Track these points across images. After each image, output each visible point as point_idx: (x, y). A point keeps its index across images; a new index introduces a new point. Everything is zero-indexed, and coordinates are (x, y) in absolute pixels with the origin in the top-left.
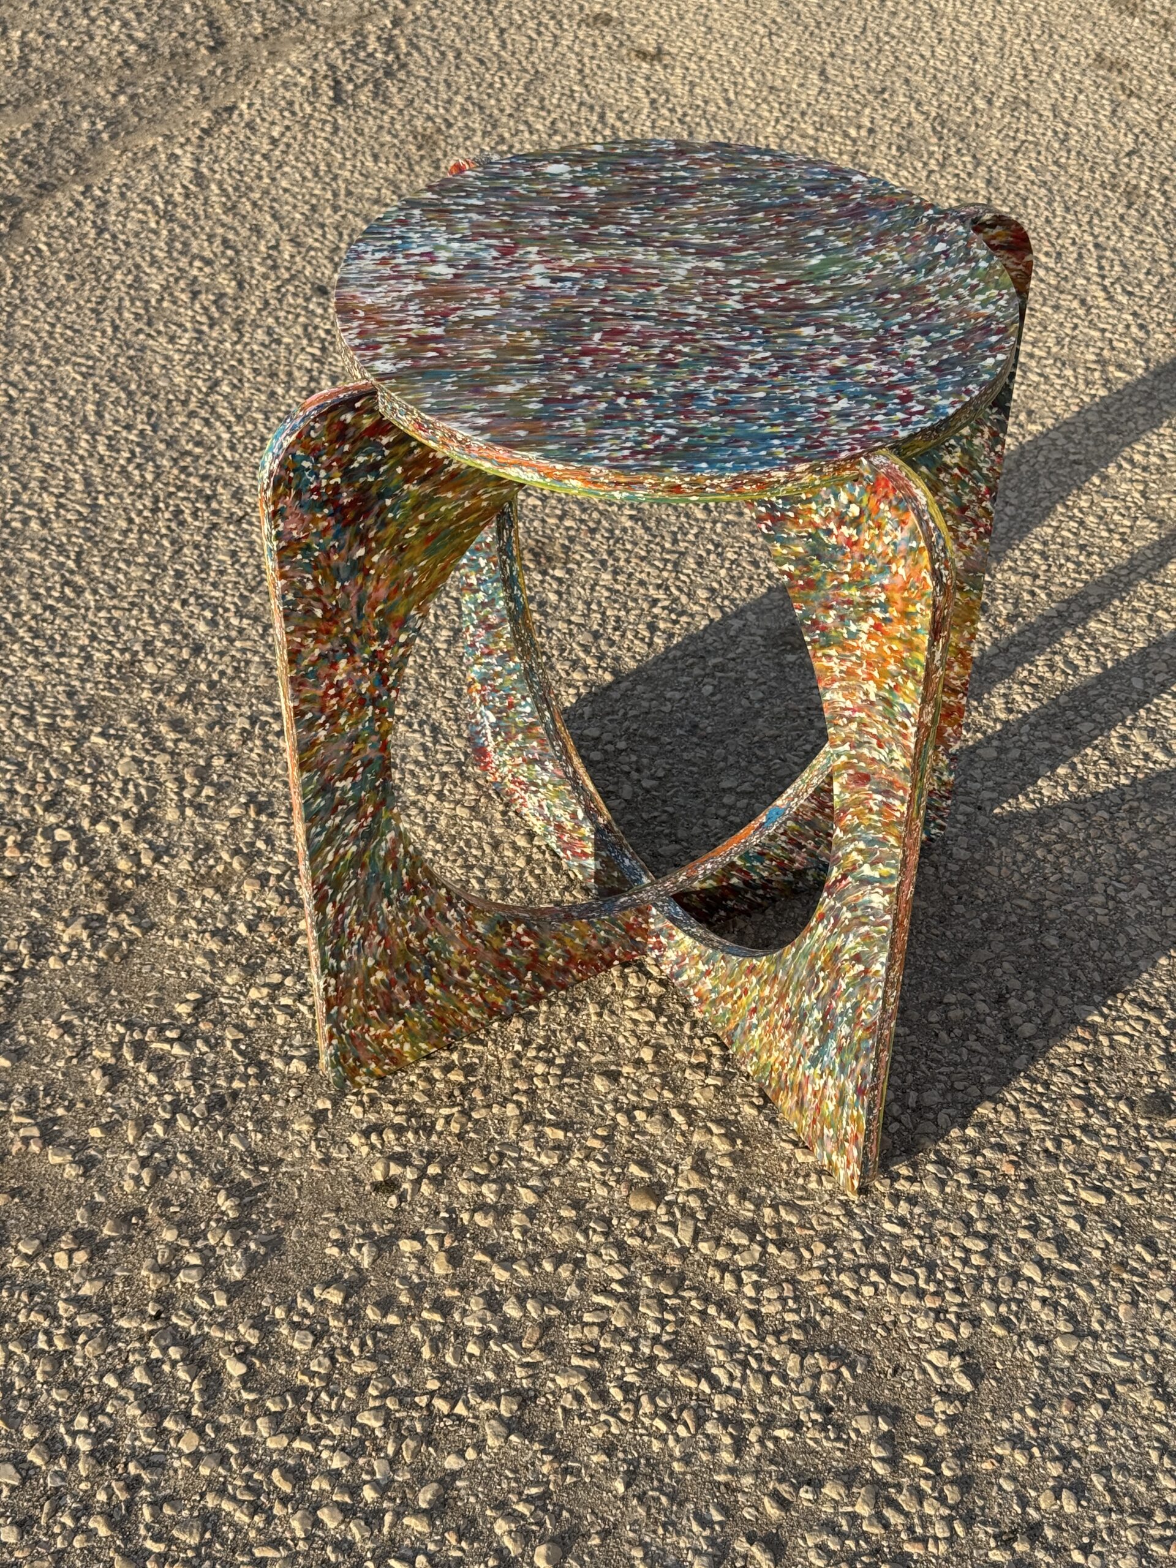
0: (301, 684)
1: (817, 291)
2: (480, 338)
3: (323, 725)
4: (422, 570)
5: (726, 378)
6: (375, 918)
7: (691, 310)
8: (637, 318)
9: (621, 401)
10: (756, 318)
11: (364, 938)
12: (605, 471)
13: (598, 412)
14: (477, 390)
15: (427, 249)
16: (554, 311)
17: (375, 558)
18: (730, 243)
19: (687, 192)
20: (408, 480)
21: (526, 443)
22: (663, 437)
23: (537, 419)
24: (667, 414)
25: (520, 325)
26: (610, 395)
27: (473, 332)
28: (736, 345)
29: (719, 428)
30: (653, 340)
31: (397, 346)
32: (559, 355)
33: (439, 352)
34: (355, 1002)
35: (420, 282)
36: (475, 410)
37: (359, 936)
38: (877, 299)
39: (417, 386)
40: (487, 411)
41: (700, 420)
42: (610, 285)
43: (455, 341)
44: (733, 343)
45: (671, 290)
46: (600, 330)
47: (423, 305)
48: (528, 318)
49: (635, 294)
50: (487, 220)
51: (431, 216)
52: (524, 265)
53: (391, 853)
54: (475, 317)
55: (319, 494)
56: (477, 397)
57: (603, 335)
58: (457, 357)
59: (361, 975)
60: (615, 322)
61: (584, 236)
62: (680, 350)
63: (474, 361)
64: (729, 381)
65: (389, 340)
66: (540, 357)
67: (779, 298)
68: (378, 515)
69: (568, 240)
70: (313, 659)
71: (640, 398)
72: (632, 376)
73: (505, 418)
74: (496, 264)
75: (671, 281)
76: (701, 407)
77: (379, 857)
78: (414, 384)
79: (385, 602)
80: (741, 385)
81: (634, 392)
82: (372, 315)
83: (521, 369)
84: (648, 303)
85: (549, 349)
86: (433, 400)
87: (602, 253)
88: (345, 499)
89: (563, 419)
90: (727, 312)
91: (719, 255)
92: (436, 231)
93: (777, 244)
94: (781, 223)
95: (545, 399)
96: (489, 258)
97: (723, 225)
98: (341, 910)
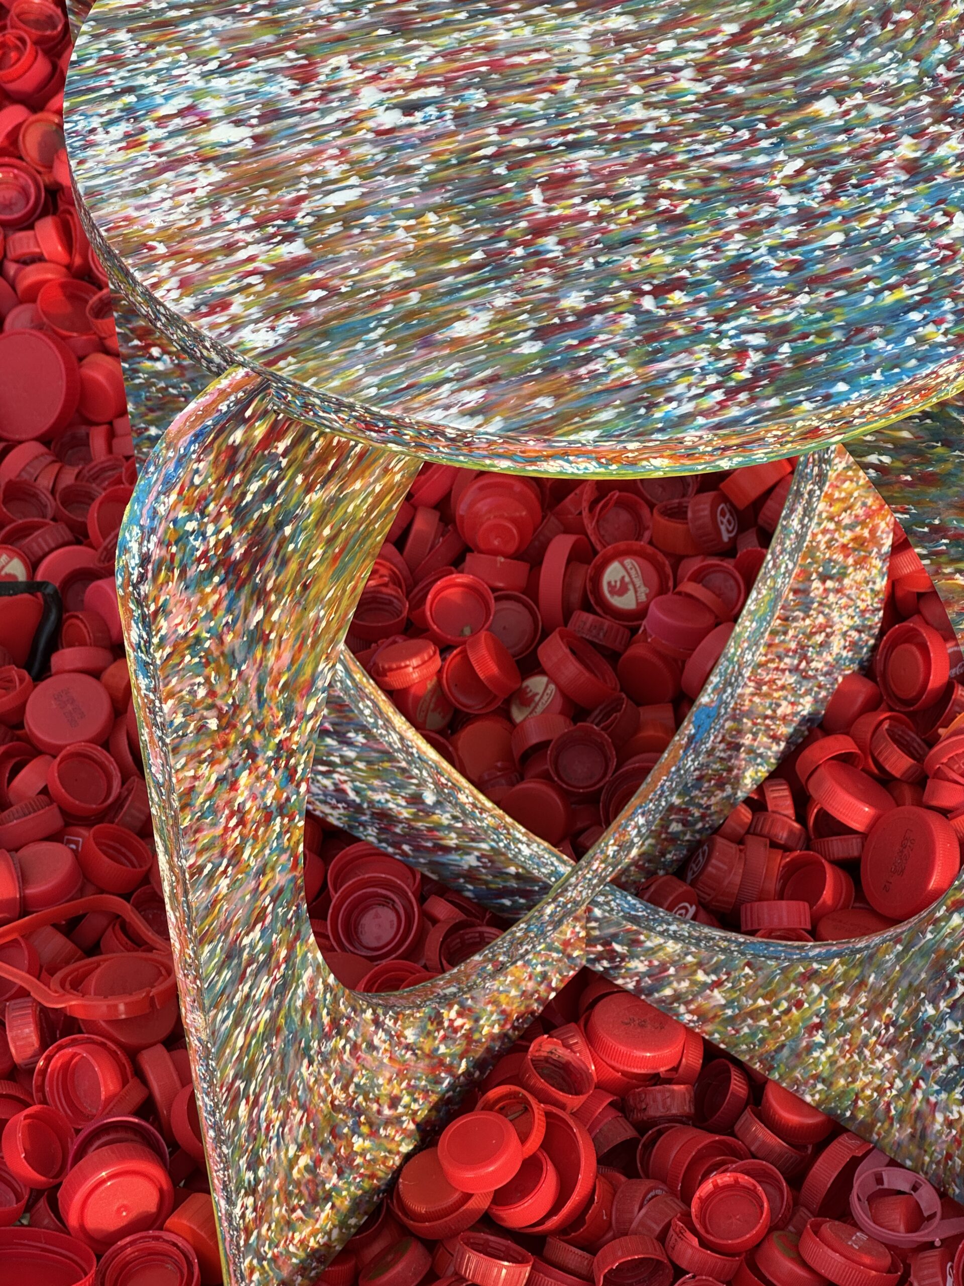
0: (198, 831)
1: (793, 31)
2: (367, 244)
3: (225, 872)
4: (331, 602)
5: (770, 222)
6: (291, 1090)
7: (638, 112)
8: (572, 146)
9: (648, 303)
10: (738, 103)
11: (283, 1125)
12: (707, 436)
13: (629, 333)
14: (426, 341)
15: (182, 101)
16: (444, 165)
17: (275, 617)
20: (309, 489)
21: (562, 419)
22: (751, 353)
23: (550, 370)
24: (731, 310)
25: (411, 205)
26: (626, 298)
27: (351, 237)
28: (744, 159)
29: (819, 315)
30: (621, 182)
31: (254, 294)
32: (503, 245)
33: (323, 288)
34: (276, 1211)
35: (210, 165)
36: (447, 380)
37: (277, 1124)
38: (884, 27)
39: (331, 359)
40: (467, 376)
41: (783, 308)
42: (493, 97)
43: (334, 261)
44: (737, 157)
45: (585, 84)
46: (531, 184)
47: (243, 207)
48: (415, 189)
49: (541, 104)
50: (240, 25)
51: (150, 37)
52: (345, 94)
53: (309, 997)
54: (335, 207)
55: (207, 561)
56: (435, 354)
57: (543, 191)
58: (356, 290)
59: (282, 1175)
60: (544, 163)
61: (400, 18)
62: (671, 189)
63: (388, 289)
64: (777, 226)
65: (235, 286)
66: (478, 255)
67: (747, 58)
68: (276, 555)
69: (381, 32)
70: (210, 789)
71: (672, 291)
72: (634, 255)
73: (503, 382)
74: (303, 102)
75: (577, 68)
76: (767, 283)
77: (296, 1010)
78: (326, 356)
79: (289, 669)
80: (799, 227)
81: (656, 282)
82: (177, 247)
83: (468, 285)
84: (570, 116)
85: (483, 237)
86: (375, 380)
87: (446, 41)
88: (238, 552)
89: (588, 359)
90: (693, 102)
91: (614, 3)
92: (175, 64)
95: (537, 330)
96: (285, 93)
98: (255, 1103)
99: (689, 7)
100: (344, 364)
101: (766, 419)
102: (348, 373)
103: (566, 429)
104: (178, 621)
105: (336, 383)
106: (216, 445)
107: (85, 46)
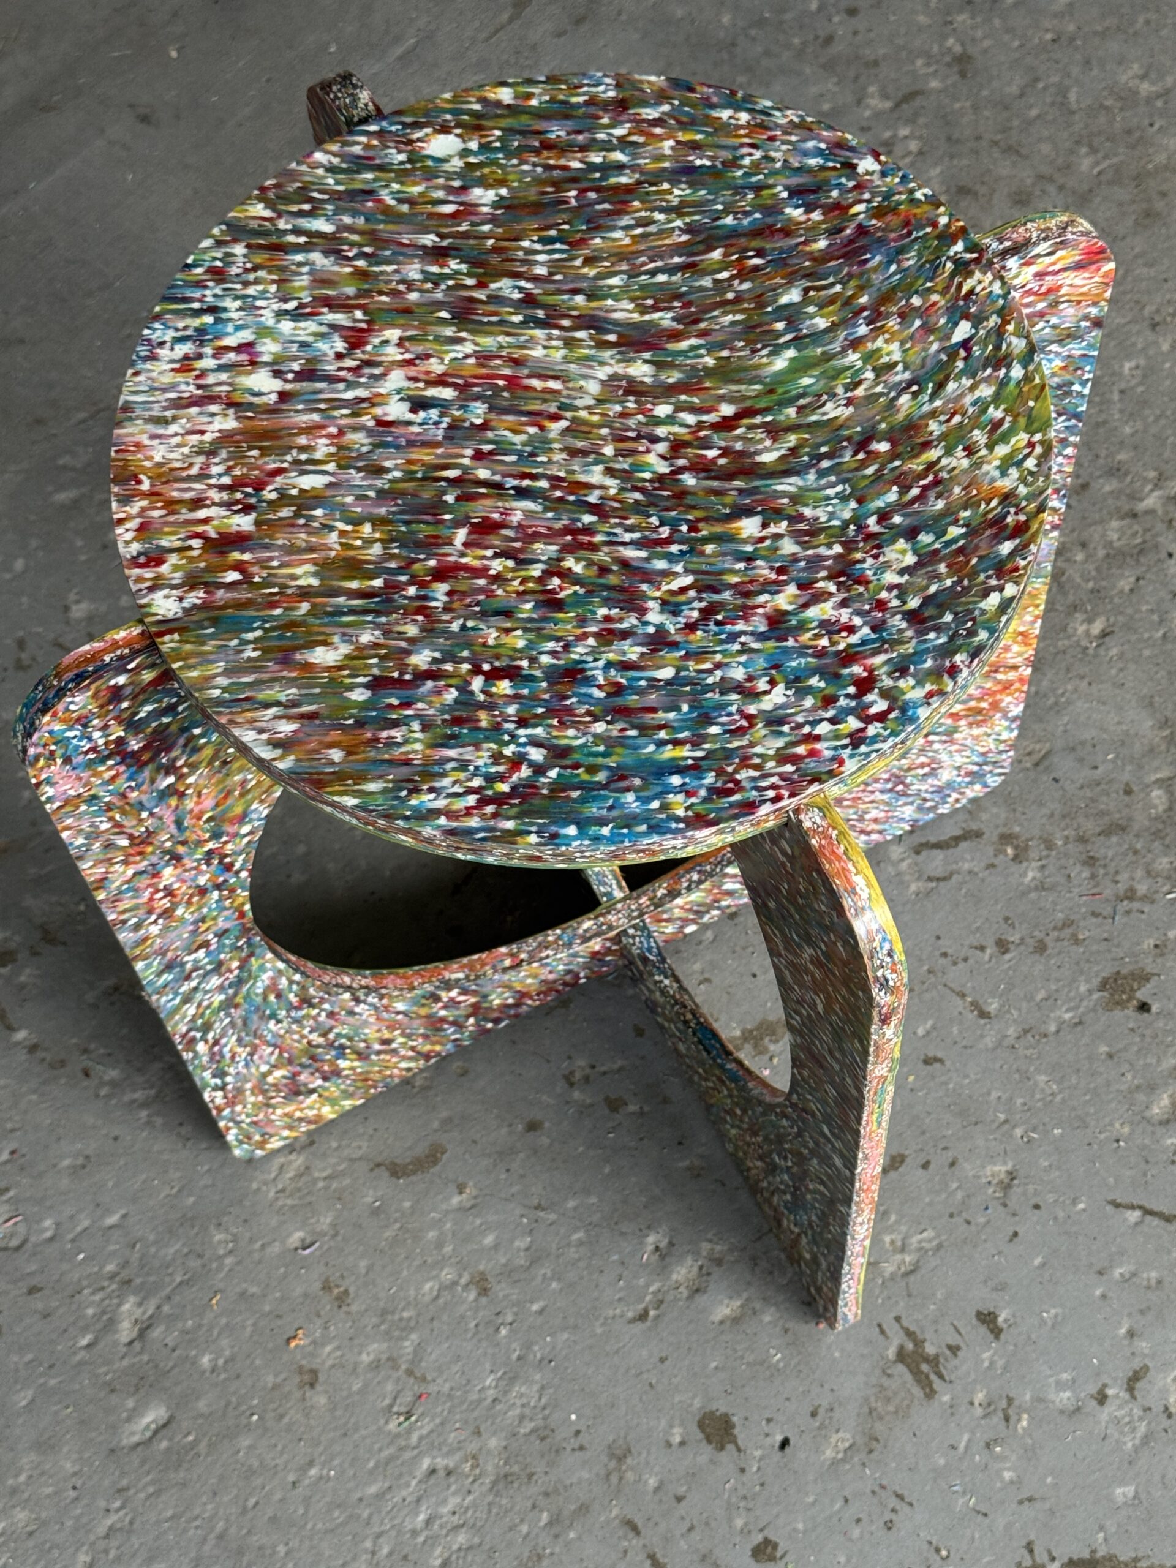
1: (775, 431)
2: (302, 539)
3: (154, 922)
5: (625, 635)
6: (258, 1036)
7: (596, 475)
8: (522, 493)
9: (477, 683)
10: (682, 495)
11: (251, 1054)
13: (443, 710)
14: (286, 658)
15: (246, 336)
16: (409, 476)
18: (665, 319)
19: (622, 200)
21: (340, 777)
22: (524, 767)
23: (360, 724)
24: (537, 716)
25: (359, 510)
26: (464, 671)
27: (293, 525)
28: (648, 560)
29: (602, 748)
30: (536, 546)
31: (188, 558)
33: (243, 571)
34: (252, 1099)
35: (231, 411)
36: (278, 704)
37: (244, 1055)
38: (856, 453)
39: (206, 648)
41: (578, 729)
42: (492, 416)
43: (267, 547)
44: (643, 554)
45: (577, 428)
46: (465, 521)
47: (231, 463)
48: (372, 494)
49: (524, 437)
50: (336, 268)
51: (258, 259)
52: (377, 371)
53: (273, 987)
54: (302, 491)
55: (97, 752)
56: (285, 673)
57: (470, 533)
58: (266, 584)
59: (254, 1080)
60: (488, 502)
61: (467, 304)
62: (570, 569)
63: (289, 591)
64: (628, 642)
65: (178, 544)
66: (378, 583)
67: (720, 448)
68: (185, 746)
69: (444, 314)
70: (127, 878)
71: (502, 678)
72: (498, 629)
73: (317, 722)
74: (340, 369)
75: (576, 409)
76: (583, 699)
77: (257, 995)
78: (203, 644)
79: (213, 810)
80: (644, 650)
81: (497, 664)
82: (160, 488)
83: (352, 611)
84: (539, 459)
85: (392, 565)
86: (223, 681)
87: (488, 342)
88: (135, 746)
89: (395, 724)
90: (645, 480)
91: (647, 346)
92: (263, 295)
93: (733, 323)
94: (743, 274)
95: (376, 678)
96: (331, 354)
97: (662, 278)
98: (216, 1042)
99: (709, 372)
100: (212, 657)
101: (494, 839)
102: (210, 667)
103: (337, 788)
104: (66, 787)
105: (194, 674)
106: (92, 688)
107: (205, 250)
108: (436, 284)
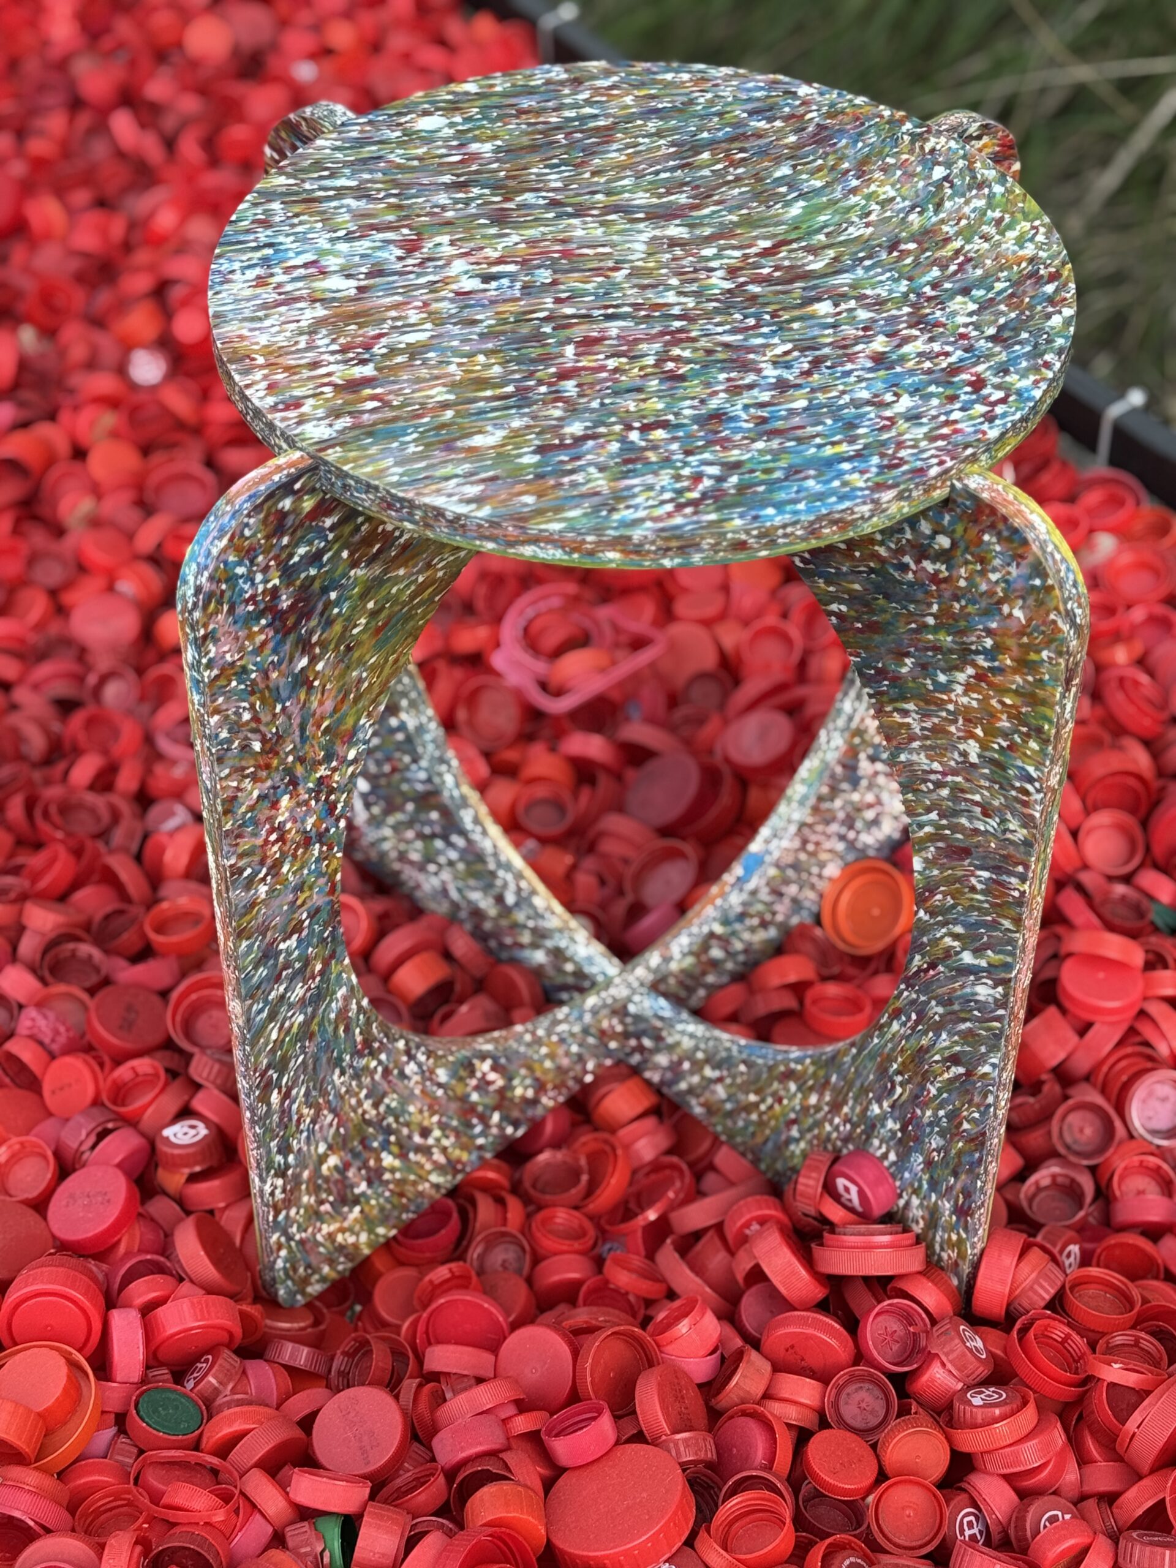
0: (239, 836)
1: (814, 251)
2: (424, 372)
3: (264, 879)
4: (373, 668)
5: (751, 387)
6: (324, 1093)
7: (671, 297)
8: (609, 318)
9: (634, 436)
10: (752, 298)
11: (314, 1121)
12: (652, 536)
13: (612, 456)
14: (448, 446)
15: (309, 257)
16: (502, 321)
17: (320, 667)
18: (681, 199)
19: (606, 135)
20: (354, 564)
21: (539, 512)
22: (705, 480)
23: (540, 477)
24: (699, 447)
25: (468, 348)
26: (618, 430)
27: (412, 366)
28: (745, 340)
29: (769, 457)
30: (641, 346)
31: (323, 399)
32: (532, 383)
33: (380, 400)
34: (305, 1199)
35: (318, 305)
36: (457, 476)
37: (308, 1120)
39: (370, 452)
40: (472, 474)
41: (742, 449)
42: (556, 276)
43: (394, 382)
44: (740, 337)
45: (635, 273)
46: (569, 341)
47: (335, 336)
48: (475, 337)
49: (594, 285)
50: (371, 206)
51: (297, 209)
52: (440, 263)
53: (343, 1013)
54: (407, 344)
55: (255, 603)
56: (453, 456)
57: (576, 347)
58: (405, 404)
59: (311, 1167)
60: (583, 327)
61: (500, 213)
62: (679, 355)
63: (431, 406)
64: (756, 390)
65: (311, 392)
66: (510, 389)
67: (772, 267)
68: (322, 614)
69: (482, 221)
70: (252, 803)
71: (656, 429)
72: (634, 400)
73: (500, 482)
74: (405, 266)
75: (632, 261)
76: (735, 431)
77: (329, 1021)
78: (366, 449)
79: (331, 716)
80: (773, 393)
81: (645, 421)
82: (274, 360)
83: (494, 410)
84: (614, 295)
85: (517, 376)
86: (399, 470)
87: (533, 233)
88: (285, 603)
89: (572, 472)
90: (717, 295)
91: (676, 217)
92: (311, 230)
93: (741, 194)
94: (735, 164)
95: (539, 447)
96: (393, 259)
97: (663, 175)
98: (287, 1095)
99: (737, 225)
100: (380, 456)
101: (703, 528)
102: (381, 463)
103: (540, 520)
104: (226, 648)
105: (369, 469)
106: (266, 507)
107: (245, 210)
108: (467, 204)
